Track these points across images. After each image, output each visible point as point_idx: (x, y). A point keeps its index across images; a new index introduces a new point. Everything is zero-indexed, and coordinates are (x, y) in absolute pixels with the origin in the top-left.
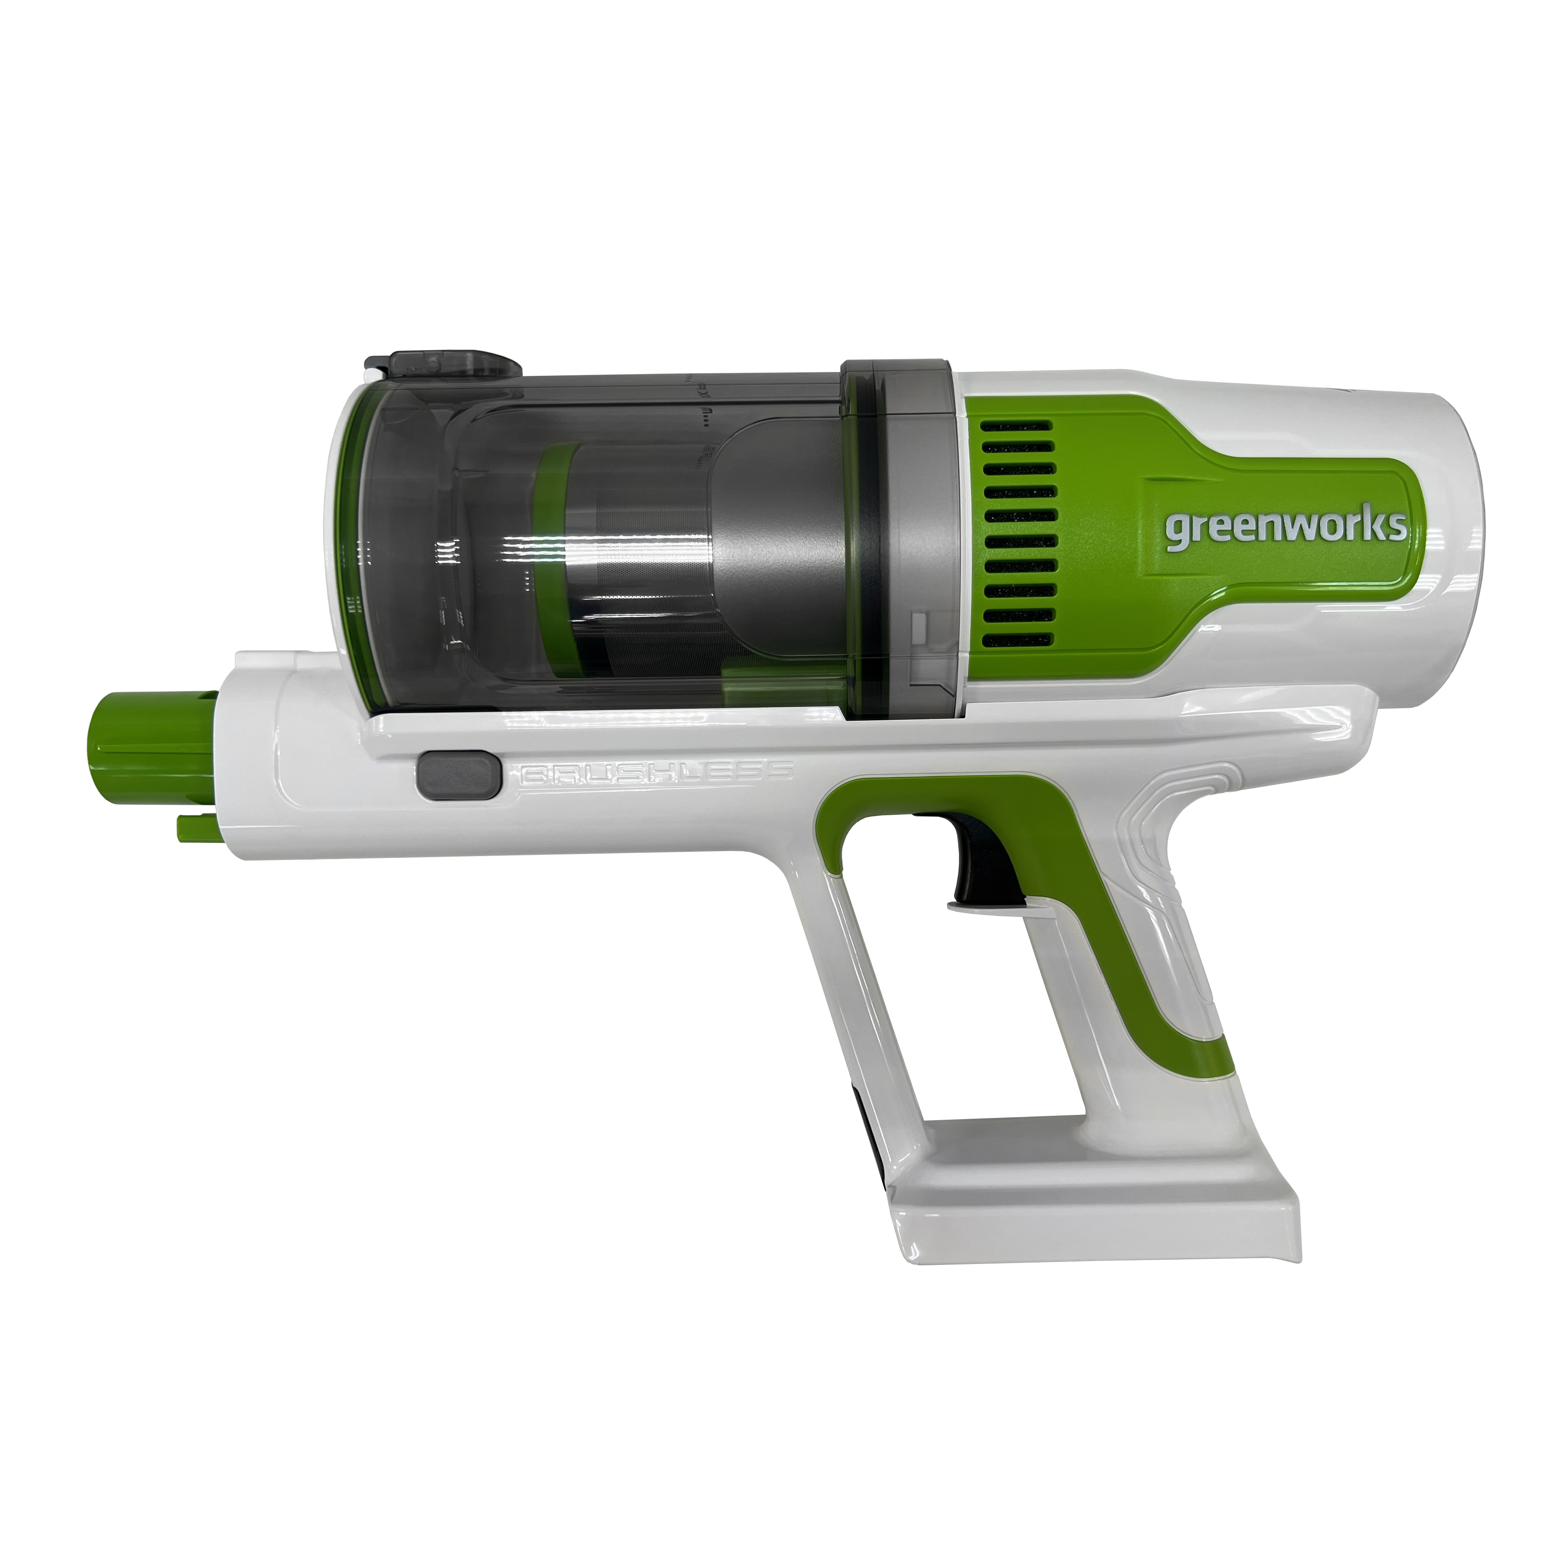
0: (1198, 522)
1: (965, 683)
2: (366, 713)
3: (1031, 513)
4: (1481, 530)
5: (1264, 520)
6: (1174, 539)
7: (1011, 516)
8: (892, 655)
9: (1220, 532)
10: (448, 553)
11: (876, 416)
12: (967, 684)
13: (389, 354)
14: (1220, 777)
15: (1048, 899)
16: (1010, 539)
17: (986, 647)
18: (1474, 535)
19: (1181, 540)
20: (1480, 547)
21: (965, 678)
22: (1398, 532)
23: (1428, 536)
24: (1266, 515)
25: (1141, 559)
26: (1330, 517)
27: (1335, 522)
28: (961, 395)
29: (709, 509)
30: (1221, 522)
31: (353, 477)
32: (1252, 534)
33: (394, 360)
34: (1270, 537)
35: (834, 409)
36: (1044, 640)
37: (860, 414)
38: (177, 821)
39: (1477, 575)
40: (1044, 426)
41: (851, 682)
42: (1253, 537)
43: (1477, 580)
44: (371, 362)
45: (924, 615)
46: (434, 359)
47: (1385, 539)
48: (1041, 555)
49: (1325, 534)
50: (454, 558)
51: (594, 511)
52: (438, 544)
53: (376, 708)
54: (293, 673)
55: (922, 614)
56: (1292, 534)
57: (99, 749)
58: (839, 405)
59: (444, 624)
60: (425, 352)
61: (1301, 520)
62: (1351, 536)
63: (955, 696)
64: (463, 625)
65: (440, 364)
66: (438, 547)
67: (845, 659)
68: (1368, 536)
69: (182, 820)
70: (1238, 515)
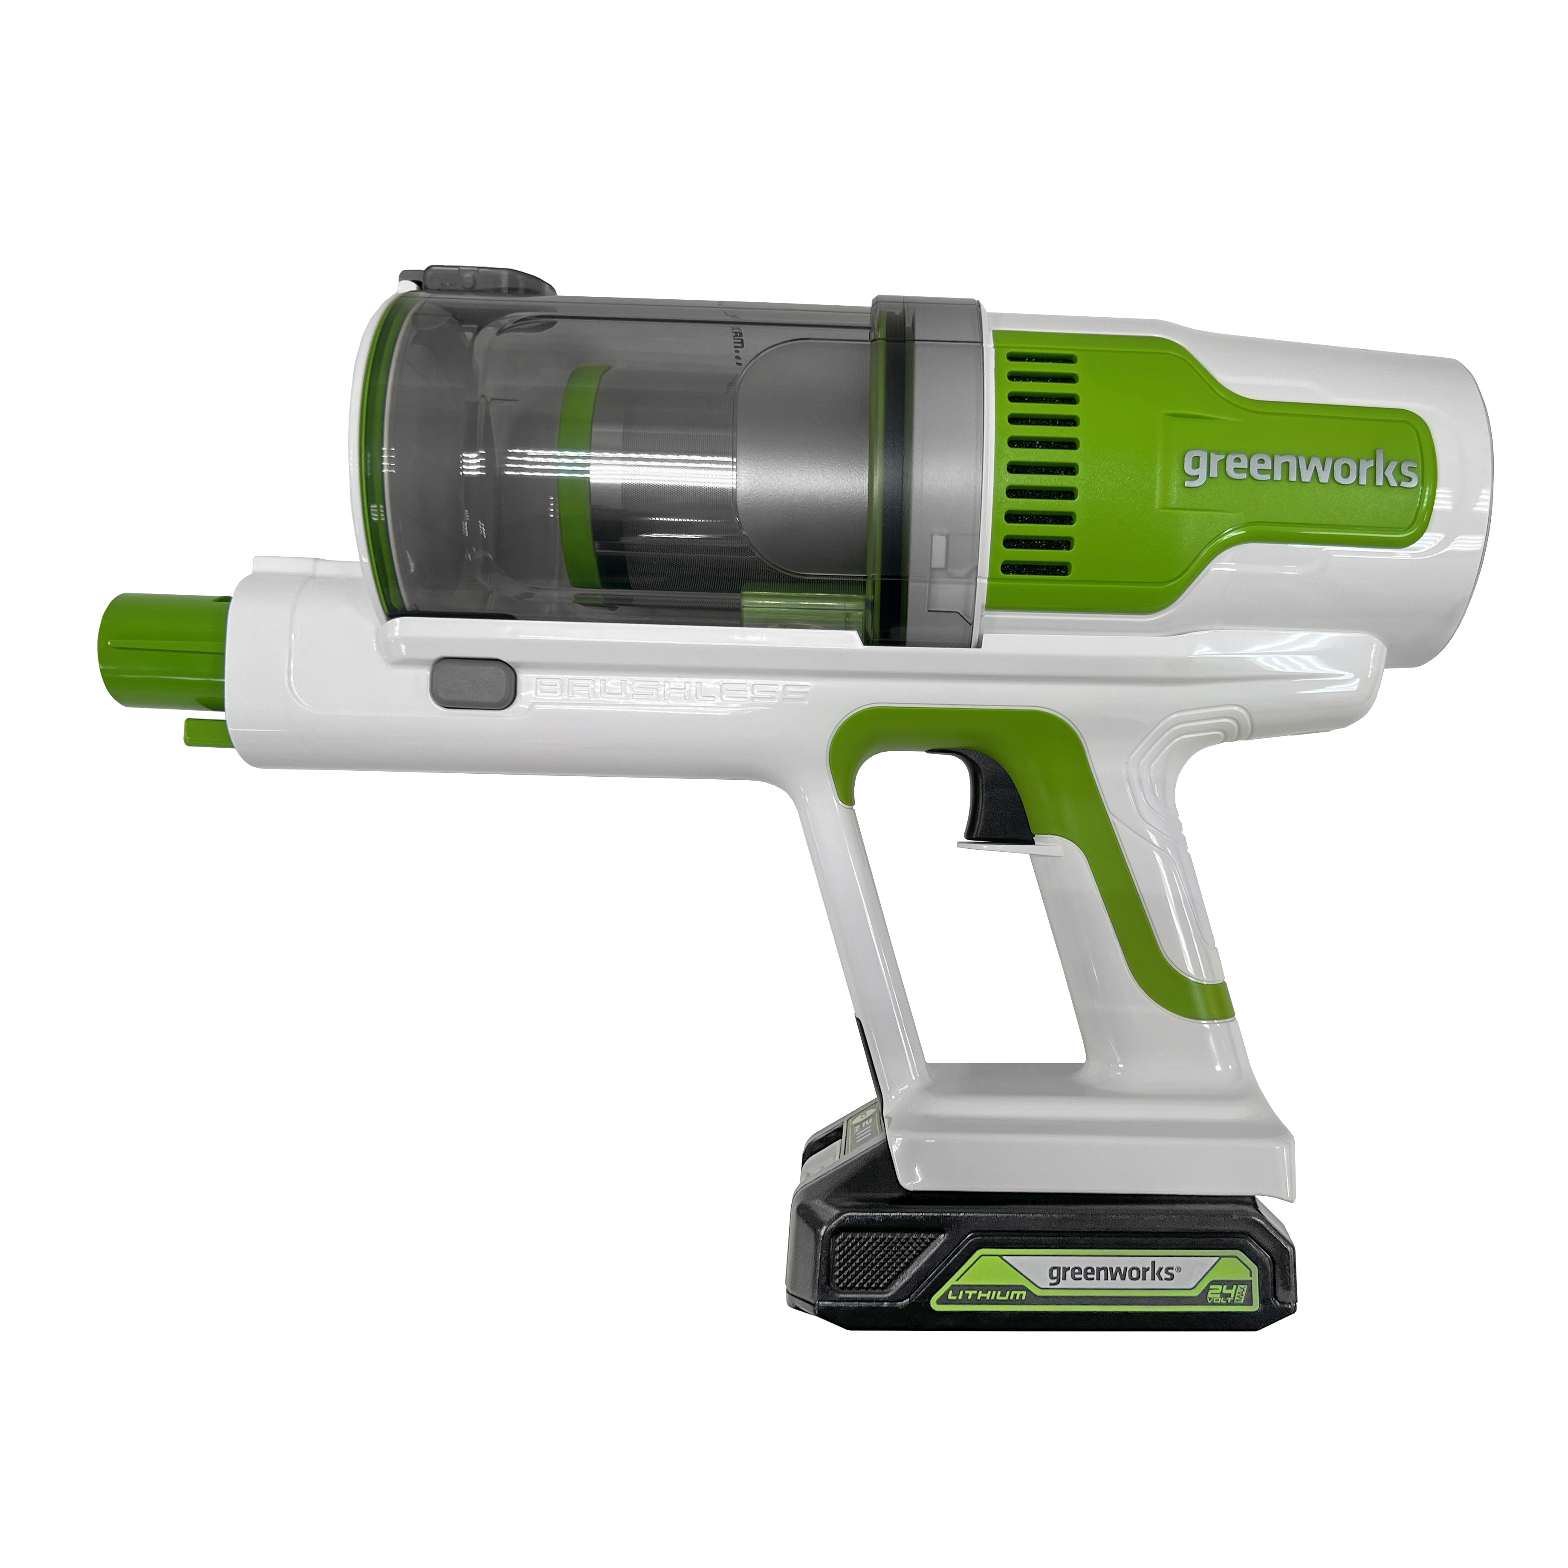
0: (1216, 459)
1: (982, 612)
2: (383, 616)
3: (1054, 443)
4: (1489, 492)
5: (1279, 461)
6: (1192, 475)
7: (1033, 444)
8: (911, 578)
9: (1236, 470)
10: (472, 464)
11: (904, 341)
12: (984, 613)
13: (424, 269)
14: (1230, 721)
15: (1056, 837)
16: (1031, 467)
17: (1005, 574)
18: (1482, 497)
19: (1198, 476)
20: (1487, 510)
21: (982, 607)
22: (1410, 479)
23: (1437, 496)
24: (1282, 455)
25: (1159, 492)
26: (1344, 461)
27: (1349, 466)
28: (989, 329)
29: (735, 435)
30: (1238, 460)
31: (381, 382)
32: (1267, 474)
33: (429, 273)
34: (1285, 478)
35: (865, 335)
36: (1061, 569)
37: (889, 339)
38: (185, 724)
39: (1483, 537)
40: (1069, 359)
41: (870, 605)
42: (1268, 477)
43: (1482, 542)
44: (405, 275)
45: (944, 537)
46: (468, 275)
47: (1396, 485)
48: (1062, 483)
49: (1339, 478)
50: (480, 470)
51: (621, 430)
52: (464, 455)
53: (393, 611)
54: (312, 577)
55: (942, 537)
56: (1307, 476)
57: (109, 643)
58: (869, 331)
59: (467, 535)
60: (461, 268)
61: (1316, 463)
62: (1363, 481)
63: (971, 624)
64: (485, 537)
65: (475, 281)
66: (463, 457)
67: (865, 580)
68: (1380, 482)
69: (190, 724)
70: (1254, 454)
